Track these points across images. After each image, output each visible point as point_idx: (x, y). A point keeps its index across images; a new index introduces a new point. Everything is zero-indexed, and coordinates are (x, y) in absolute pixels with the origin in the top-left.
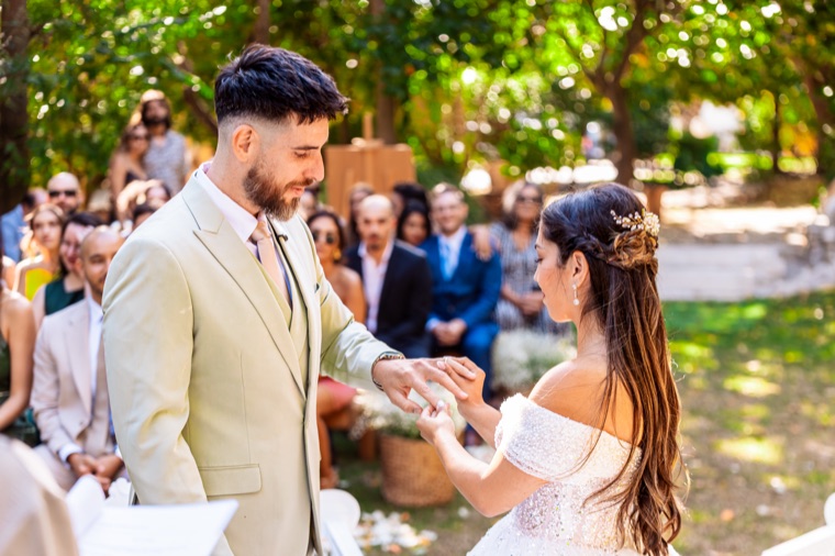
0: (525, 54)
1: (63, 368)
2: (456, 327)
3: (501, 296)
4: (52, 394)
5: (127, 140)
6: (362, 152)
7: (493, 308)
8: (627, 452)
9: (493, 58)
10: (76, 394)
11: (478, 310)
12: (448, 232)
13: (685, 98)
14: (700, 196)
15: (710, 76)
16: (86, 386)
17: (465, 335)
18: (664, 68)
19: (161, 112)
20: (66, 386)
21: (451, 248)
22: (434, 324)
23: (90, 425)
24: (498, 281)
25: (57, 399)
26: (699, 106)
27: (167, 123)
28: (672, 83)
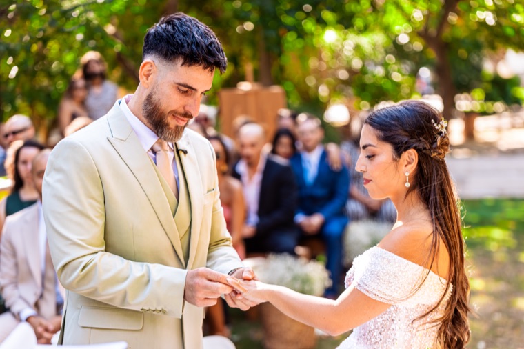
0: (371, 18)
1: (20, 253)
2: (316, 220)
3: (350, 196)
4: (12, 273)
5: (71, 88)
6: (247, 94)
7: (344, 205)
8: (445, 287)
9: (346, 22)
10: (30, 273)
11: (333, 207)
12: (309, 149)
13: (493, 47)
14: (506, 120)
15: (509, 31)
16: (37, 267)
17: (323, 226)
18: (475, 27)
19: (97, 68)
20: (22, 268)
21: (312, 161)
22: (301, 218)
23: (41, 296)
24: (347, 184)
25: (16, 277)
26: (504, 54)
27: (103, 77)
28: (482, 37)
